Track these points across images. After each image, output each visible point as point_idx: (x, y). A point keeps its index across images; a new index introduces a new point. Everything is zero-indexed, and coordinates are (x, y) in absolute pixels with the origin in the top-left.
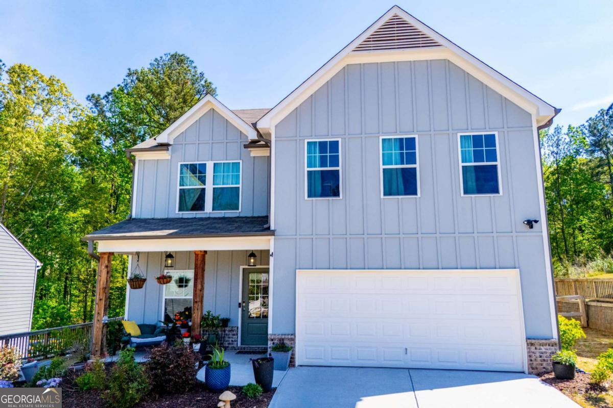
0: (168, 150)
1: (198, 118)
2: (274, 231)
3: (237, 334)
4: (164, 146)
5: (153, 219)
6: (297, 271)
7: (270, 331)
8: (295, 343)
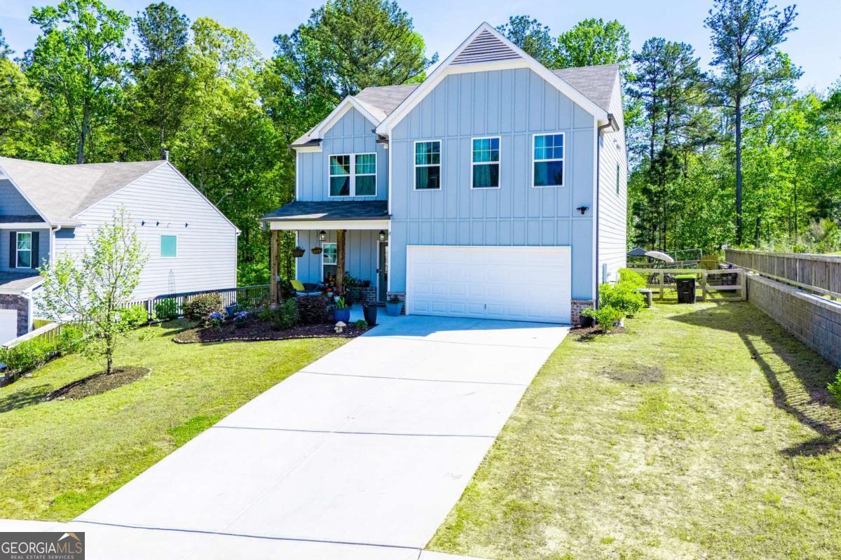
0: (319, 145)
1: (342, 116)
2: (391, 215)
3: (376, 293)
4: (315, 142)
5: (312, 202)
6: (408, 246)
7: (389, 289)
8: (405, 299)
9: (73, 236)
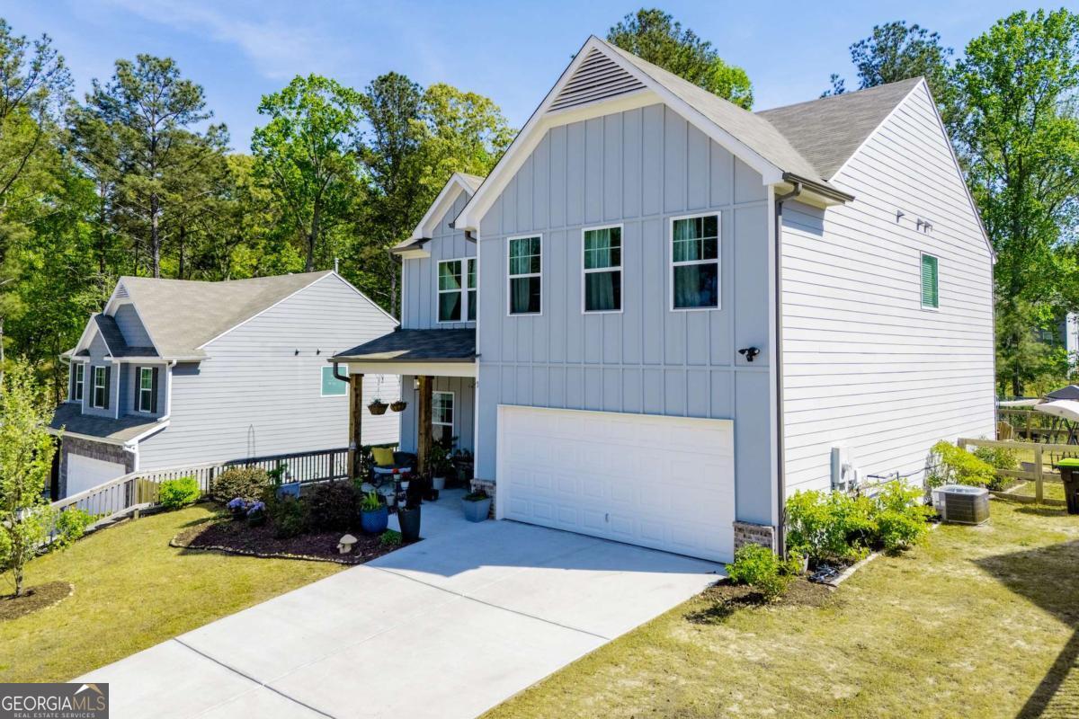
0: (426, 247)
1: (452, 203)
2: (479, 355)
5: (417, 331)
6: (499, 407)
7: (476, 475)
8: (495, 492)
9: (197, 372)
